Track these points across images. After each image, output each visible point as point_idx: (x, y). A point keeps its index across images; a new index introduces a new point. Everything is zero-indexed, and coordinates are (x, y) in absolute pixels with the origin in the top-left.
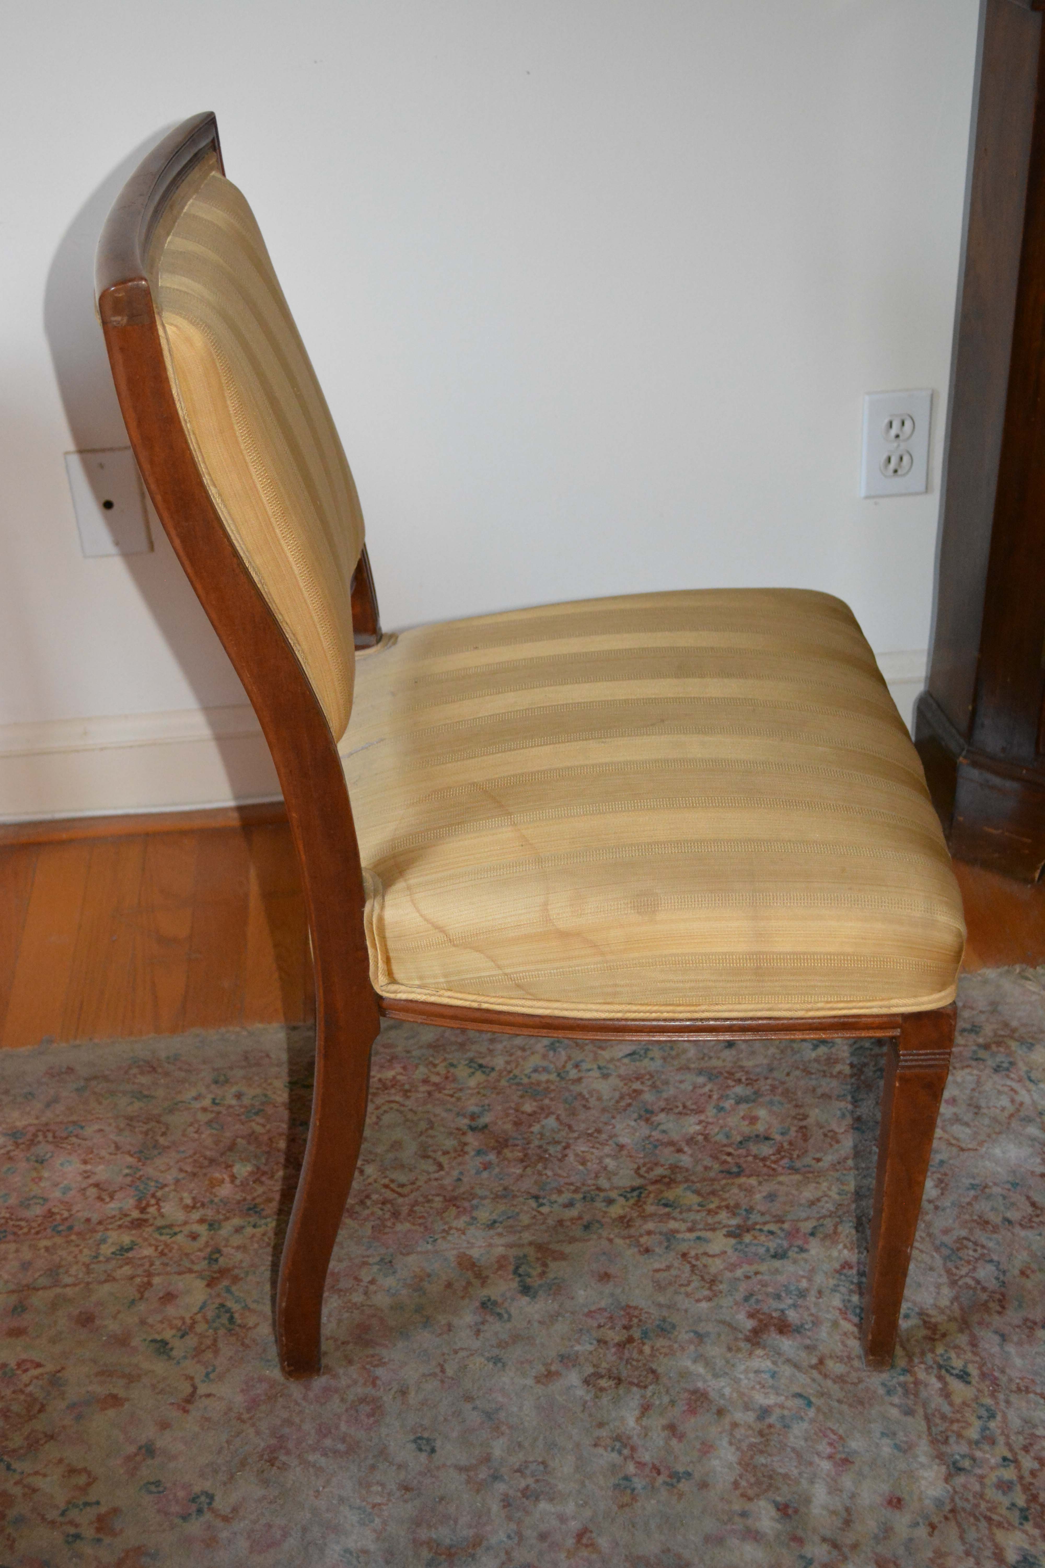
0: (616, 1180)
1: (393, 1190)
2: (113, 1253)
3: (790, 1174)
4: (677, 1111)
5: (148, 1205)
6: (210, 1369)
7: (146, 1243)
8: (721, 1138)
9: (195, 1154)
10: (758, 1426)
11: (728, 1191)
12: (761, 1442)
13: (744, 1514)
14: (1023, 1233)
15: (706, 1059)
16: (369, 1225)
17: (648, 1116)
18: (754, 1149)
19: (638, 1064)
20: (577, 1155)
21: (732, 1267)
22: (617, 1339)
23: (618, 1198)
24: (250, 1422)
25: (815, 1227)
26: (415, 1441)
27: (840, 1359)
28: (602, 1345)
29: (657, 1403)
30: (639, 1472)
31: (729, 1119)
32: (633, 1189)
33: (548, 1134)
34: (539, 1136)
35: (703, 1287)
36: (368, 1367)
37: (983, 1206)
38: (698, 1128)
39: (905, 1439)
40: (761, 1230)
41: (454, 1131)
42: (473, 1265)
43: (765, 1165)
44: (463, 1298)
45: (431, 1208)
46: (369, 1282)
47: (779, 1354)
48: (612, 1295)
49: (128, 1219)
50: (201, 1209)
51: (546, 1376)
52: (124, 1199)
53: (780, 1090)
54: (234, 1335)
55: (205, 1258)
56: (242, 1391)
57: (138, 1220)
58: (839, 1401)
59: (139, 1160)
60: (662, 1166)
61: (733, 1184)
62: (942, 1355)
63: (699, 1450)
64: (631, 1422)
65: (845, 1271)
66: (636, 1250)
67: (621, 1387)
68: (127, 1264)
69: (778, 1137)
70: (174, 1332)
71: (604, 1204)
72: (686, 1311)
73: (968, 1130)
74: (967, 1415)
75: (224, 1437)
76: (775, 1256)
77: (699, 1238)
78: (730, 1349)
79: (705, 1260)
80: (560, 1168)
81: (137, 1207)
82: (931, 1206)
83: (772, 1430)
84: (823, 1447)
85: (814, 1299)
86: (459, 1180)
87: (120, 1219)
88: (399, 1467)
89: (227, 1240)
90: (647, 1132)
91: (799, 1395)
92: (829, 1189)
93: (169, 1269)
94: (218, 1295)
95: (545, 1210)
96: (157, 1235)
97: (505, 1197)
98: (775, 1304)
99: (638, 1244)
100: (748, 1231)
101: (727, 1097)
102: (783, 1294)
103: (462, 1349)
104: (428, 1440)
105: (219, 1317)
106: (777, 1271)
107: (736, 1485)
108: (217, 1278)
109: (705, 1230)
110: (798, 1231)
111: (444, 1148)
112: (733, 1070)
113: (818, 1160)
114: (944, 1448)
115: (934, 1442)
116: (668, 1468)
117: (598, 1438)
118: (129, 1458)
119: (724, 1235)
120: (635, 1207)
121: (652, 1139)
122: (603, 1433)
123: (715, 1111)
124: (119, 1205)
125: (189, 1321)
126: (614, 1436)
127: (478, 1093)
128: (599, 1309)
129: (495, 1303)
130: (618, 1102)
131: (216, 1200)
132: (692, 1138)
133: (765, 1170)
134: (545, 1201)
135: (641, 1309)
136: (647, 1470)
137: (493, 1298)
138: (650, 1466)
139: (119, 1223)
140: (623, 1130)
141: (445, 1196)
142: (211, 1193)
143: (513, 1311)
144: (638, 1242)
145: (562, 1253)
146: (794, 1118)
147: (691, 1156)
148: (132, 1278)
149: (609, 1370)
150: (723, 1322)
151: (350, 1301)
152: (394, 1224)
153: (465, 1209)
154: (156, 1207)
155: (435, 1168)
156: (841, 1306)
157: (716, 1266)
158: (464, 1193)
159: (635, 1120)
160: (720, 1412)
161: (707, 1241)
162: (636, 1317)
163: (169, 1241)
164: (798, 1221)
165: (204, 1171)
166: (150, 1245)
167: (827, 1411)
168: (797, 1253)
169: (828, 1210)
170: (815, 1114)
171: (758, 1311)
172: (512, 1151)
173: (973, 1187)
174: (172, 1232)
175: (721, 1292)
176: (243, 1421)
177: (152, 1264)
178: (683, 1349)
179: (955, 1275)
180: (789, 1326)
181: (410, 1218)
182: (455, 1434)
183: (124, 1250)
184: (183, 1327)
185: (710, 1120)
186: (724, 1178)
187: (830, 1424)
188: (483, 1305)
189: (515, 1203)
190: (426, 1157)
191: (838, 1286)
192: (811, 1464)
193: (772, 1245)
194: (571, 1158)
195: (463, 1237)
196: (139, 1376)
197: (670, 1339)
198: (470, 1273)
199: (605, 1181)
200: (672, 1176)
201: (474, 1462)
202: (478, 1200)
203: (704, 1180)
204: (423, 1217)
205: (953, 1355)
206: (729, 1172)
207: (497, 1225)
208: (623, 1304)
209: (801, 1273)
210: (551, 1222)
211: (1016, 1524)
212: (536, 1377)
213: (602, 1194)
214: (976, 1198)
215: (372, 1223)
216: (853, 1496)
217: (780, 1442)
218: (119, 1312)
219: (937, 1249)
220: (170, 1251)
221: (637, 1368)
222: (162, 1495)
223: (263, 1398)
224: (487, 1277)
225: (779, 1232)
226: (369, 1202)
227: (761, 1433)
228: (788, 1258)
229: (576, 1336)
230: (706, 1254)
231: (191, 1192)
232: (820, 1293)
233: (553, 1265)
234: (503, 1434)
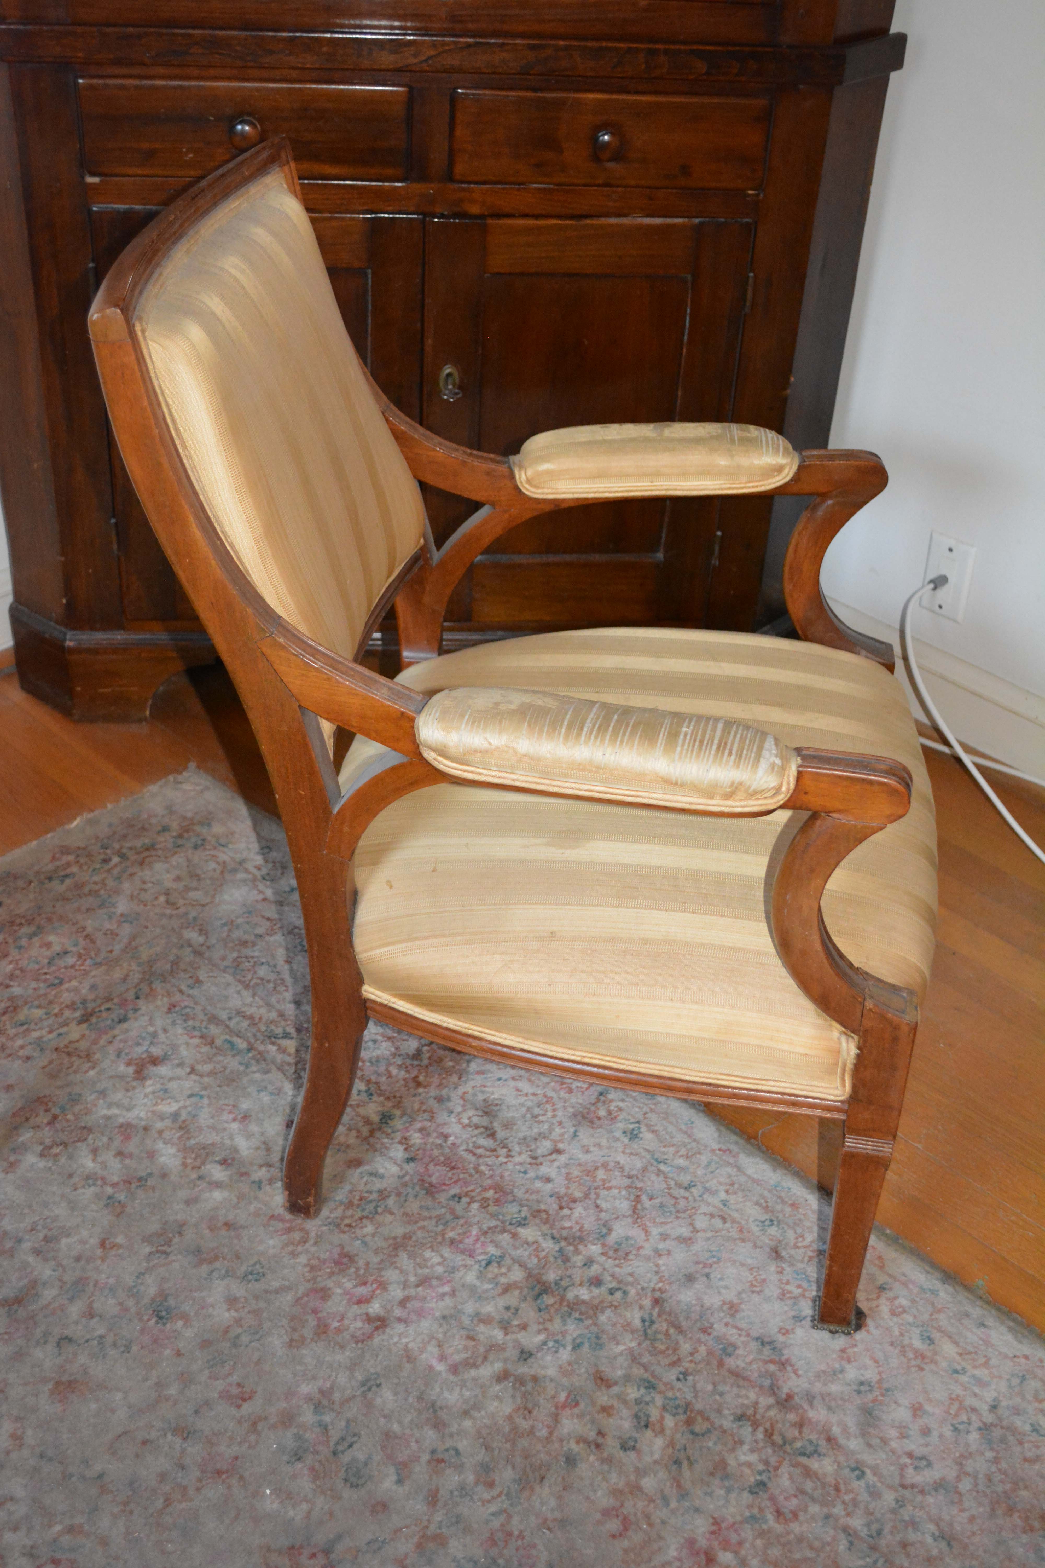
8: (33, 966)
13: (200, 1178)
14: (272, 939)
18: (62, 963)
21: (95, 1042)
22: (45, 1121)
37: (236, 934)
38: (11, 966)
69: (74, 949)
73: (200, 893)
76: (120, 1021)
77: (60, 1035)
84: (226, 1116)
92: (130, 965)
99: (19, 1058)
100: (91, 1015)
106: (127, 1031)
107: (185, 1165)
110: (126, 1000)
113: (111, 951)
133: (78, 973)
146: (77, 932)
150: (112, 1077)
157: (83, 1045)
160: (146, 1129)
161: (67, 1033)
170: (90, 924)
171: (131, 1059)
173: (224, 925)
178: (95, 1105)
187: (221, 1102)
192: (225, 1129)
193: (114, 1016)
211: (367, 1099)
214: (230, 930)
216: (263, 1134)
219: (224, 971)
227: (181, 1128)
230: (71, 1042)
232: (165, 1031)
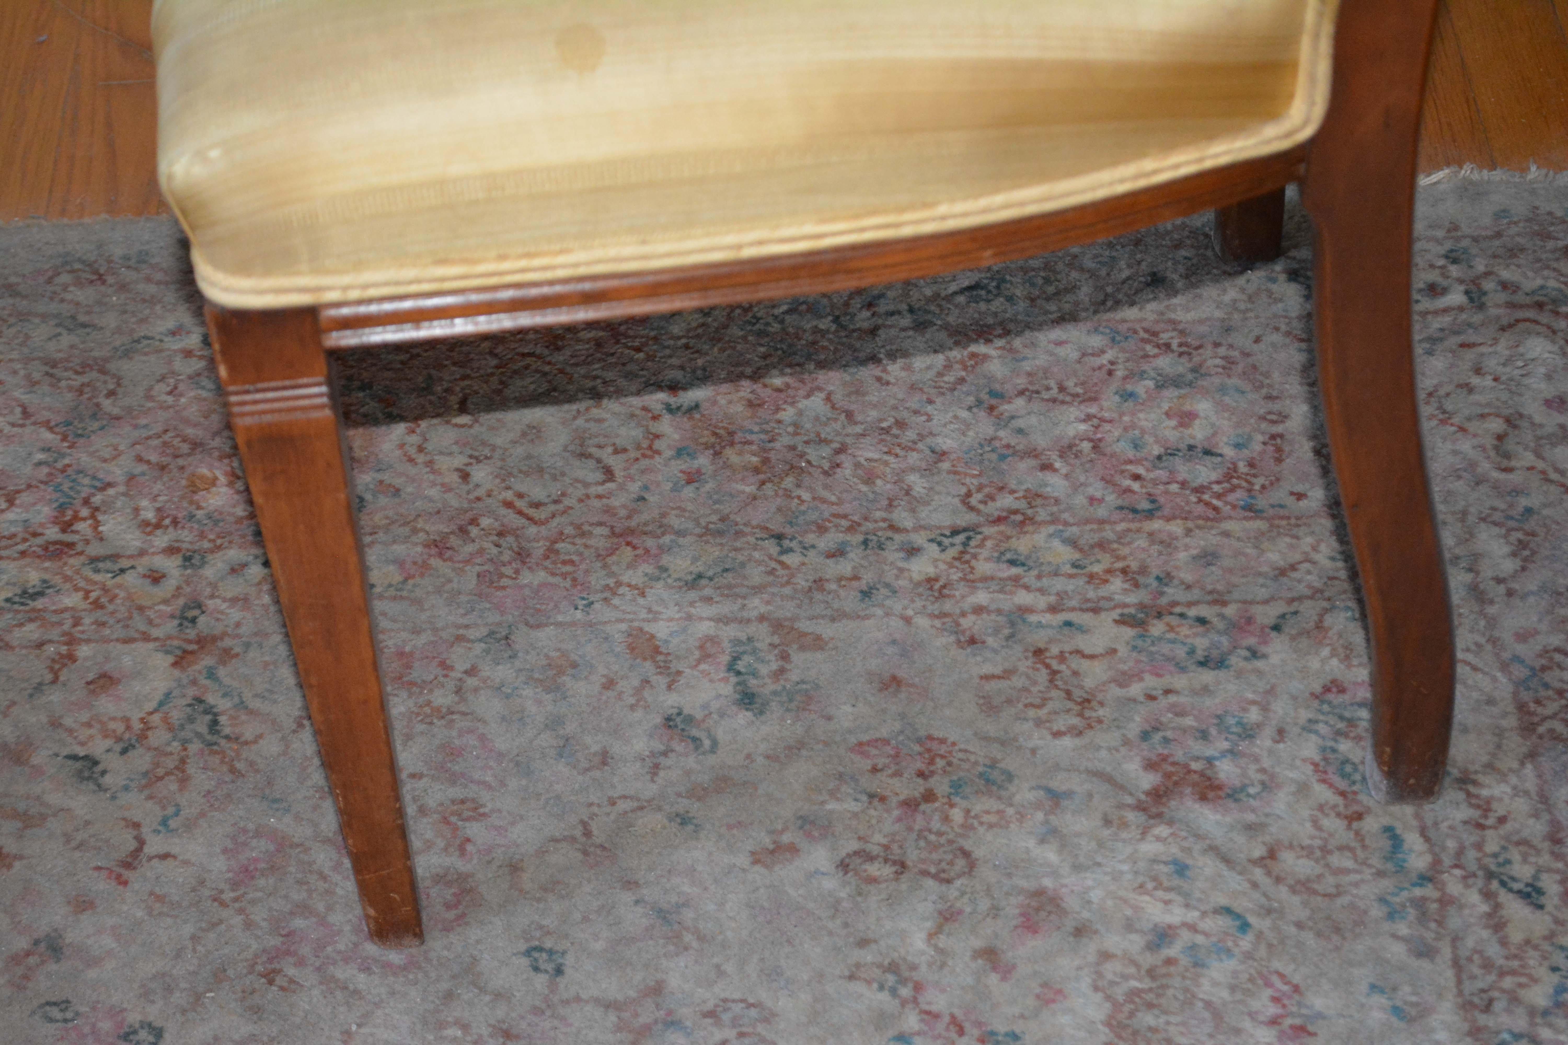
0: (924, 513)
1: (520, 513)
2: (7, 600)
3: (1246, 518)
4: (1045, 395)
5: (76, 518)
6: (171, 810)
7: (68, 585)
9: (166, 431)
10: (1149, 960)
11: (1129, 543)
12: (1151, 990)
15: (1109, 303)
16: (472, 571)
17: (993, 402)
19: (983, 306)
20: (857, 465)
23: (926, 545)
24: (237, 905)
25: (1283, 616)
26: (528, 953)
27: (1308, 851)
28: (876, 802)
29: (968, 910)
30: (926, 1028)
31: (1142, 416)
32: (955, 532)
33: (808, 426)
34: (790, 429)
35: (1068, 711)
36: (453, 819)
39: (1414, 999)
40: (1182, 615)
41: (638, 412)
42: (657, 650)
43: (1200, 500)
44: (632, 707)
45: (586, 546)
46: (466, 672)
47: (1197, 836)
48: (902, 716)
49: (39, 541)
50: (171, 529)
51: (772, 852)
52: (34, 504)
53: (1240, 368)
54: (216, 753)
55: (172, 616)
56: (225, 851)
57: (55, 543)
58: (1299, 925)
59: (64, 438)
60: (1012, 492)
61: (1138, 531)
62: (1495, 856)
63: (1038, 997)
64: (918, 941)
65: (1330, 696)
66: (952, 638)
67: (904, 878)
68: (31, 620)
70: (109, 742)
71: (902, 555)
72: (1034, 751)
74: (1531, 962)
75: (188, 929)
78: (1107, 822)
79: (1075, 663)
80: (826, 487)
81: (55, 521)
82: (1502, 589)
83: (1172, 969)
85: (1268, 743)
86: (642, 499)
87: (25, 540)
88: (498, 996)
89: (214, 586)
90: (990, 431)
91: (1228, 911)
93: (107, 632)
94: (194, 682)
95: (791, 560)
96: (88, 572)
97: (720, 533)
98: (1197, 747)
101: (1142, 375)
102: (1213, 731)
103: (625, 797)
104: (551, 952)
105: (191, 720)
108: (192, 653)
109: (1082, 610)
111: (618, 441)
112: (1157, 328)
114: (1483, 1019)
115: (1466, 1006)
116: (979, 1024)
117: (858, 965)
118: (16, 959)
119: (1116, 622)
120: (957, 563)
121: (997, 444)
122: (868, 956)
123: (1117, 398)
124: (24, 516)
125: (137, 726)
126: (886, 963)
127: (687, 347)
128: (877, 740)
129: (690, 720)
130: (940, 374)
131: (200, 514)
132: (1070, 447)
134: (794, 544)
135: (954, 744)
136: (940, 1026)
137: (686, 711)
138: (947, 1019)
139: (21, 547)
140: (945, 425)
141: (612, 527)
142: (191, 503)
143: (720, 734)
144: (958, 624)
145: (819, 638)
147: (1067, 476)
148: (40, 645)
149: (886, 848)
151: (429, 703)
152: (517, 572)
153: (647, 551)
154: (90, 522)
155: (599, 476)
156: (1317, 758)
158: (645, 524)
159: (970, 409)
162: (943, 757)
163: (110, 583)
164: (1251, 603)
165: (181, 462)
166: (77, 589)
167: (1275, 942)
168: (1246, 659)
169: (1309, 586)
172: (740, 454)
174: (116, 567)
175: (1100, 721)
176: (223, 904)
177: (77, 622)
179: (1533, 714)
180: (1219, 788)
181: (547, 563)
182: (599, 946)
183: (28, 595)
184: (127, 736)
185: (1106, 415)
186: (1122, 520)
188: (669, 722)
189: (738, 544)
190: (584, 455)
191: (1317, 722)
194: (847, 470)
195: (641, 601)
196: (43, 817)
197: (999, 798)
198: (648, 664)
199: (904, 514)
200: (1030, 512)
201: (632, 994)
202: (673, 537)
203: (1087, 521)
204: (572, 562)
205: (1515, 855)
206: (1134, 511)
207: (704, 582)
208: (922, 733)
209: (1250, 696)
210: (801, 582)
212: (753, 853)
213: (898, 537)
215: (478, 568)
217: (1186, 990)
218: (13, 703)
220: (111, 601)
221: (936, 847)
222: (70, 1025)
223: (263, 865)
224: (679, 673)
225: (1215, 620)
226: (474, 531)
228: (1227, 667)
229: (831, 786)
231: (154, 499)
233: (798, 658)
234: (686, 949)
